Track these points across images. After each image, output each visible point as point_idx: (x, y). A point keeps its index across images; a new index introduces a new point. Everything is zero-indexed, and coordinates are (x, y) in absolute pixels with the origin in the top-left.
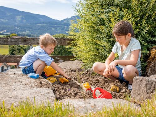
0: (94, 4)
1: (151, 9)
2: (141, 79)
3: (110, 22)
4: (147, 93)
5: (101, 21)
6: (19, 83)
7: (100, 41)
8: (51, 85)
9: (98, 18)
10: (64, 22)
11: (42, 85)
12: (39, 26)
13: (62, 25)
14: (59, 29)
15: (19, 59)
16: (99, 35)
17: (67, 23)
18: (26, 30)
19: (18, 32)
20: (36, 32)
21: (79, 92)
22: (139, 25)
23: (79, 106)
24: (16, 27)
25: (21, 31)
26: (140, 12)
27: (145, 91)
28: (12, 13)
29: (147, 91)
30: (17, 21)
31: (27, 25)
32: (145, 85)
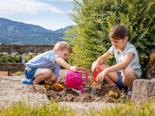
0: (89, 10)
1: (147, 14)
2: (141, 82)
3: (107, 26)
4: (149, 96)
5: (98, 25)
6: (11, 88)
7: (97, 46)
8: (45, 91)
9: (95, 22)
10: (59, 32)
11: (35, 91)
12: (32, 36)
13: (56, 35)
14: (53, 39)
15: (10, 67)
16: (95, 40)
17: (61, 34)
18: (18, 41)
19: (9, 43)
20: (29, 42)
21: (76, 98)
22: (137, 29)
23: (77, 108)
24: (8, 38)
25: (13, 41)
26: (137, 17)
27: (147, 94)
28: (4, 24)
29: (148, 94)
30: (10, 32)
31: (20, 35)
32: (146, 87)
